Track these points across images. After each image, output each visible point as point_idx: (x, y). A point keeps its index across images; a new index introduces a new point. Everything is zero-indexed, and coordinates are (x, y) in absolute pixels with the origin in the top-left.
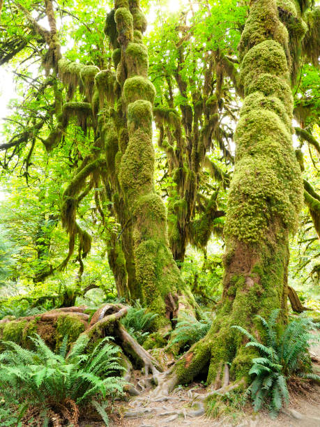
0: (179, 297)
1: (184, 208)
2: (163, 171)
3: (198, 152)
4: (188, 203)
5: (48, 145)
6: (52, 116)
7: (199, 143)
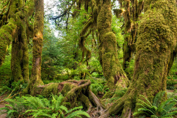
0: (120, 77)
1: (130, 38)
2: (122, 22)
3: (137, 12)
4: (132, 36)
5: (74, 15)
6: (75, 3)
7: (138, 8)
